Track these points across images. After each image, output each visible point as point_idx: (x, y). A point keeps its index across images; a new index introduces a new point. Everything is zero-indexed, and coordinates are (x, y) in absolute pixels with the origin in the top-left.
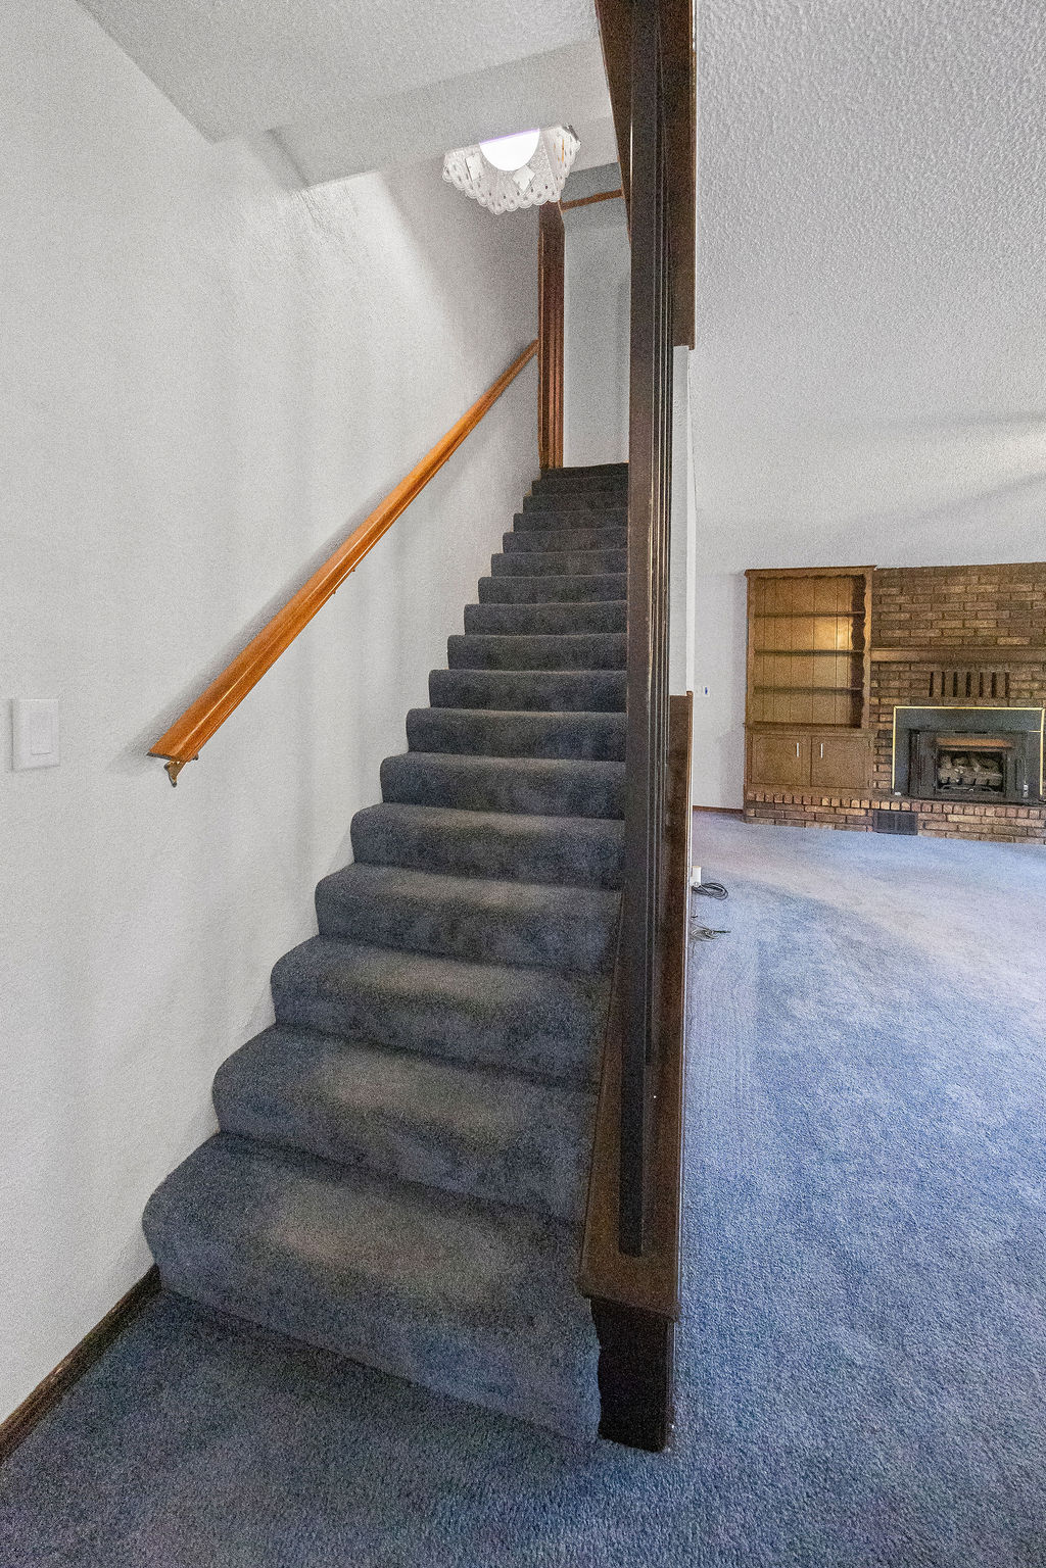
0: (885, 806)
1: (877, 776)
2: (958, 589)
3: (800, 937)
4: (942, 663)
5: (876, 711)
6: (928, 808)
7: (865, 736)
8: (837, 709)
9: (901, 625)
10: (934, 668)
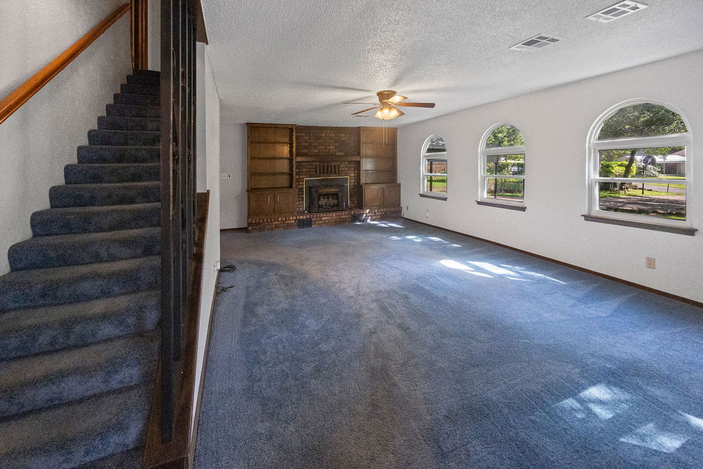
0: (301, 217)
1: (299, 206)
2: (323, 135)
3: (264, 280)
4: (320, 162)
5: (298, 180)
6: (315, 216)
7: (294, 191)
8: (284, 181)
9: (306, 147)
10: (317, 164)
